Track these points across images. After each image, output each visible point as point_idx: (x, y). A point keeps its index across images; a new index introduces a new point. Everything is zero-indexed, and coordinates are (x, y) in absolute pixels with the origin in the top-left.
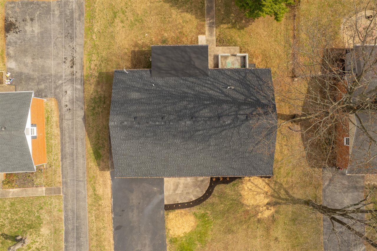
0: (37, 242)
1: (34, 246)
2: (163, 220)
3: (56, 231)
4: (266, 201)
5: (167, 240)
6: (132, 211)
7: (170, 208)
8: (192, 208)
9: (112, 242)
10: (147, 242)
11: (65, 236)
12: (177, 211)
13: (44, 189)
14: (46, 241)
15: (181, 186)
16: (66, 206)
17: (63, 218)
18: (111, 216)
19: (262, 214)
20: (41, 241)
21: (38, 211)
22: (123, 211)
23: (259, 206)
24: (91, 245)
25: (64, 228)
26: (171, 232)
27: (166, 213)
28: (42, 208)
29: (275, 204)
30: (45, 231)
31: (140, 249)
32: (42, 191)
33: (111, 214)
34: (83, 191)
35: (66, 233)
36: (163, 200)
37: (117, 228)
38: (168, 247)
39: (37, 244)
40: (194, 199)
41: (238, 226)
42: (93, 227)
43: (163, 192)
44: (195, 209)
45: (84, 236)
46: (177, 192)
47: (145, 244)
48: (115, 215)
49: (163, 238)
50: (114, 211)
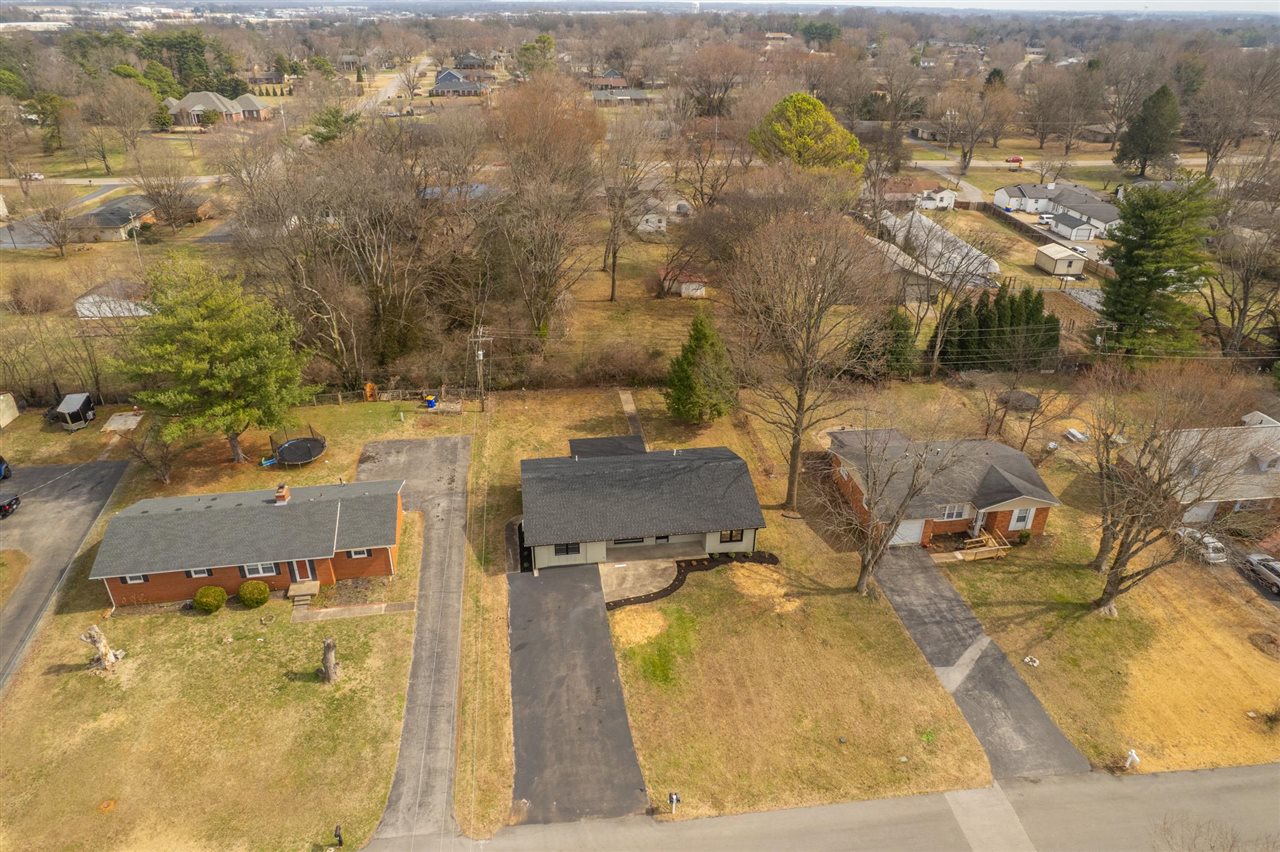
0: (355, 679)
1: (348, 687)
2: (606, 625)
3: (395, 662)
4: (782, 591)
5: (617, 655)
6: (547, 618)
7: (613, 606)
8: (654, 602)
9: (507, 669)
10: (578, 661)
11: (413, 668)
12: (628, 608)
13: (384, 606)
14: (373, 678)
15: (630, 579)
16: (419, 626)
17: (413, 641)
18: (508, 631)
19: (782, 607)
20: (362, 677)
21: (365, 635)
22: (530, 621)
23: (773, 597)
24: (465, 679)
25: (412, 657)
26: (622, 640)
27: (608, 614)
28: (374, 631)
29: (800, 595)
30: (373, 662)
31: (564, 674)
32: (379, 608)
33: (506, 628)
34: (456, 605)
35: (416, 664)
36: (602, 598)
37: (518, 647)
38: (620, 665)
39: (354, 683)
40: (655, 591)
41: (744, 624)
42: (470, 651)
43: (601, 589)
44: (659, 603)
45: (450, 666)
46: (624, 586)
47: (575, 666)
48: (513, 630)
49: (609, 651)
50: (512, 622)
